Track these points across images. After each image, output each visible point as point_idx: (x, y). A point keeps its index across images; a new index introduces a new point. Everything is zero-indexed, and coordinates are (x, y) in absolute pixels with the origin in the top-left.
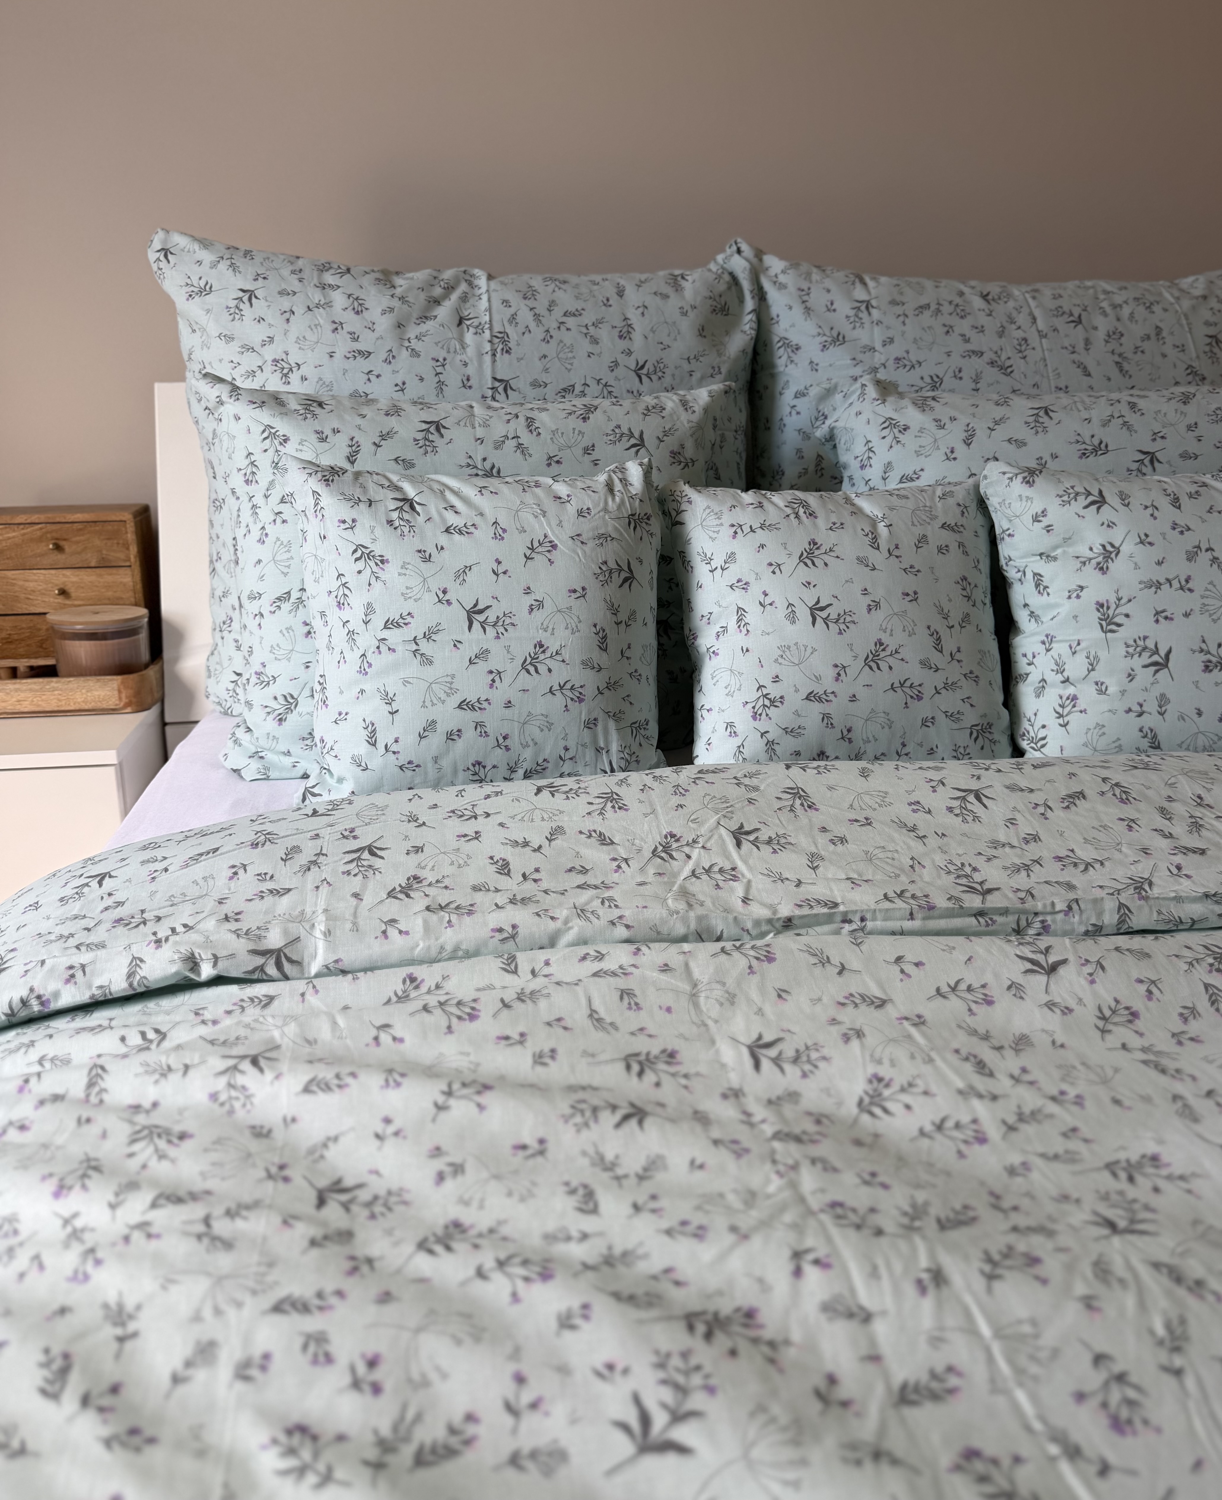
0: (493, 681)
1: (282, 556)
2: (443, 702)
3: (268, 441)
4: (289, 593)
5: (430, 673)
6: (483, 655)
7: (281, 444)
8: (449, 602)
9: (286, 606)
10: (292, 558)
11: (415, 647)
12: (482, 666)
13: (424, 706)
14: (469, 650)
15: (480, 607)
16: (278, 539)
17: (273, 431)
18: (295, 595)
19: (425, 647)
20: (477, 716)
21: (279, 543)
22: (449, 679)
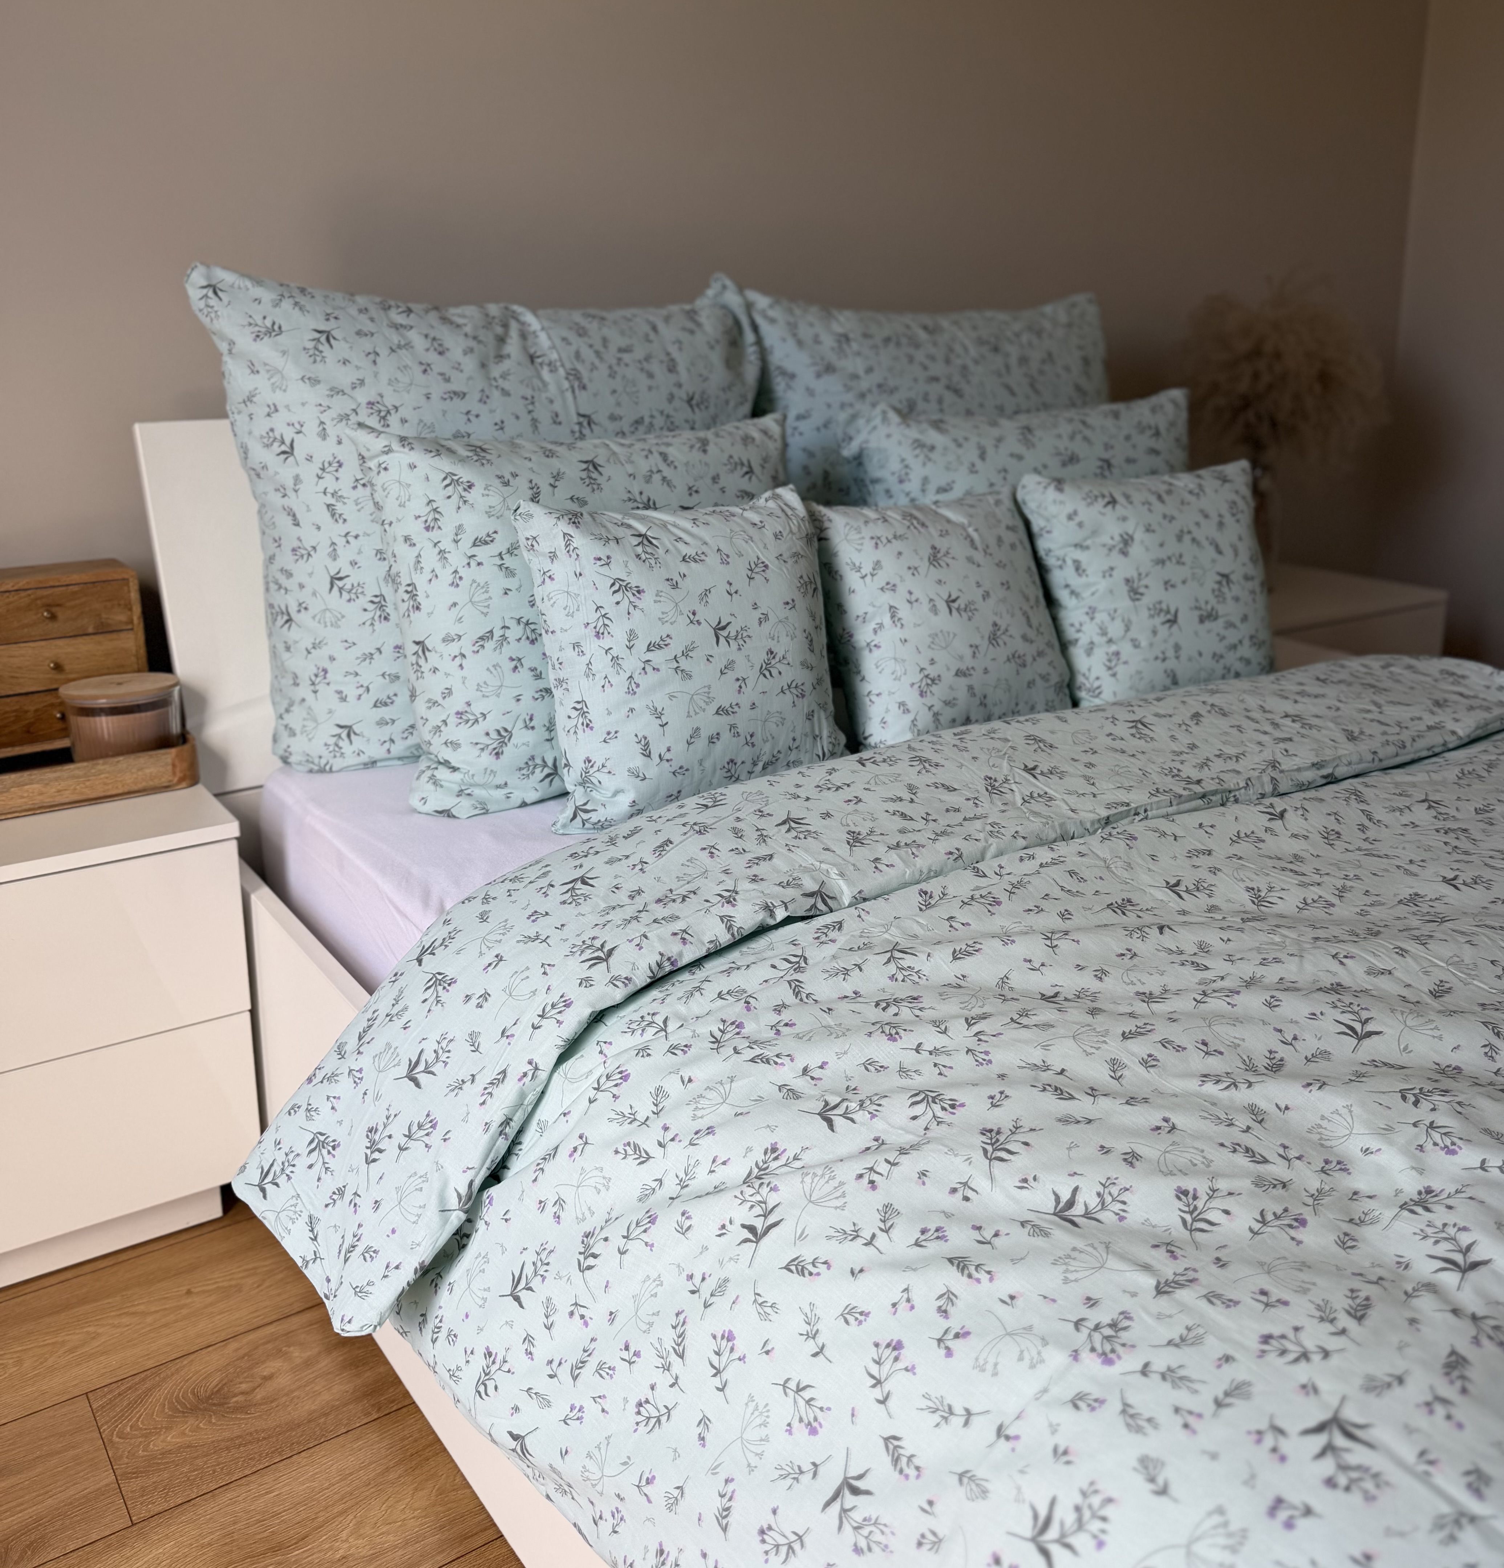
0: (740, 687)
1: (479, 597)
2: (704, 710)
3: (450, 488)
4: (491, 632)
5: (692, 686)
6: (730, 665)
7: (465, 490)
8: (699, 623)
9: (490, 645)
10: (490, 598)
11: (676, 665)
12: (731, 676)
13: (689, 716)
14: (719, 663)
15: (723, 624)
16: (474, 581)
17: (455, 478)
18: (497, 633)
19: (684, 664)
20: (730, 719)
21: (475, 585)
22: (706, 690)
